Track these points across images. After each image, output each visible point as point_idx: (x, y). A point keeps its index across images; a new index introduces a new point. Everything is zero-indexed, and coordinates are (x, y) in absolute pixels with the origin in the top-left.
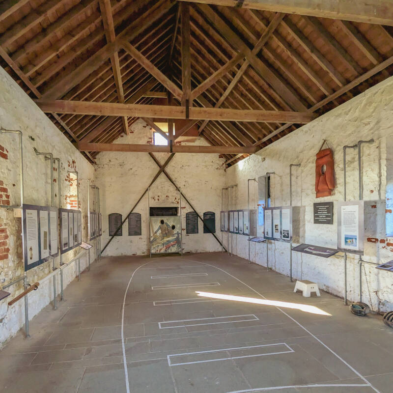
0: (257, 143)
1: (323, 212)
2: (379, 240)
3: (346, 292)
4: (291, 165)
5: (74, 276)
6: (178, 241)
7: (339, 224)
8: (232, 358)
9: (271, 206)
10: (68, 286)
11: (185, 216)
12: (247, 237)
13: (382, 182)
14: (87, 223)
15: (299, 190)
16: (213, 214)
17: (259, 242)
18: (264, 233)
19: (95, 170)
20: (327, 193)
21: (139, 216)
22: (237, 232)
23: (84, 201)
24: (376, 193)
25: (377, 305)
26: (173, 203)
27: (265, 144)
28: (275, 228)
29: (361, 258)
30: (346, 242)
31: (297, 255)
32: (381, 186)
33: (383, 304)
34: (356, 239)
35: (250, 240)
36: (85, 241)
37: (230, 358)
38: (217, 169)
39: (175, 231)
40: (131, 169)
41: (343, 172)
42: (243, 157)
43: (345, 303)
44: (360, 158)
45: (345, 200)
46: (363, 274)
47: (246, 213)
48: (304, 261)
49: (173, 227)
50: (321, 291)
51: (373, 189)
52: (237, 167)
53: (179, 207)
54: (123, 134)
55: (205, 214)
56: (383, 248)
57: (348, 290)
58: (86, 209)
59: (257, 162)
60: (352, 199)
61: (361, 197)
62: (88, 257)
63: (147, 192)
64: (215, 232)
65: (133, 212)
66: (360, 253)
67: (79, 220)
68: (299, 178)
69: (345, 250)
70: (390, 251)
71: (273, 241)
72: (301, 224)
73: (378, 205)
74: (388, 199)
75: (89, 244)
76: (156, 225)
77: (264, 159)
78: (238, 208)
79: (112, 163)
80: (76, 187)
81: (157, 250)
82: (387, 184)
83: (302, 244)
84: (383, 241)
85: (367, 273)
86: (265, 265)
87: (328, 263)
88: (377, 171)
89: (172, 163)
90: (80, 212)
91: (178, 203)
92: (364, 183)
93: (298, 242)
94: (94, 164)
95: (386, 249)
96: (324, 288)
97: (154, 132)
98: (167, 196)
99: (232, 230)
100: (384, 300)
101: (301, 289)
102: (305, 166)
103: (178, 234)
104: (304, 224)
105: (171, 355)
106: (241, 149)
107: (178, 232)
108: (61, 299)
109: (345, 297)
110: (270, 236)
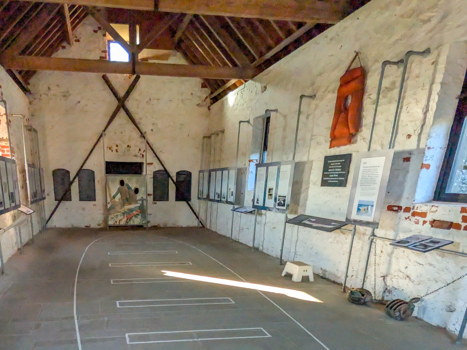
0: (259, 61)
1: (336, 170)
2: (403, 208)
3: (347, 276)
4: (302, 97)
5: (16, 248)
6: (142, 210)
7: (355, 185)
8: (199, 339)
9: (265, 161)
10: (10, 259)
11: (152, 176)
12: (231, 207)
13: (427, 120)
14: (25, 180)
15: (309, 136)
16: (189, 174)
17: (246, 213)
18: (253, 201)
19: (30, 103)
20: (345, 140)
21: (92, 173)
22: (219, 199)
23: (18, 148)
24: (414, 138)
25: (382, 293)
26: (136, 156)
27: (269, 63)
28: (268, 192)
29: (373, 233)
30: (359, 210)
31: (292, 229)
32: (424, 127)
33: (390, 292)
34: (372, 206)
35: (234, 210)
36: (25, 204)
37: (196, 340)
38: (198, 105)
39: (139, 196)
40: (79, 102)
41: (374, 106)
42: (235, 86)
43: (342, 290)
44: (403, 80)
45: (369, 150)
46: (372, 254)
47: (233, 173)
48: (300, 238)
49: (137, 191)
50: (316, 276)
51: (411, 132)
52: (225, 102)
53: (144, 162)
54: (64, 44)
55: (178, 174)
56: (406, 219)
57: (349, 274)
58: (22, 160)
59: (254, 94)
60: (379, 148)
61: (392, 144)
62: (30, 226)
63: (101, 140)
64: (190, 200)
65: (84, 168)
66: (374, 225)
67: (14, 174)
68: (311, 117)
69: (356, 222)
70: (414, 223)
71: (263, 212)
72: (304, 187)
73: (413, 158)
74: (429, 148)
75: (30, 209)
76: (114, 187)
77: (265, 87)
78: (223, 166)
79: (52, 92)
80: (6, 125)
81: (116, 222)
82: (433, 124)
83: (301, 215)
84: (407, 210)
85: (378, 252)
86: (251, 245)
87: (331, 240)
88: (424, 102)
89: (135, 94)
90: (14, 162)
91: (143, 156)
92: (400, 123)
93: (296, 212)
94: (27, 93)
95: (410, 220)
96: (320, 273)
97: (109, 41)
98: (128, 146)
99: (212, 197)
100: (391, 287)
101: (291, 272)
102: (322, 99)
103: (142, 200)
104: (308, 188)
105: (130, 334)
106: (234, 71)
107: (142, 197)
108: (3, 273)
109: (343, 283)
110: (261, 204)
